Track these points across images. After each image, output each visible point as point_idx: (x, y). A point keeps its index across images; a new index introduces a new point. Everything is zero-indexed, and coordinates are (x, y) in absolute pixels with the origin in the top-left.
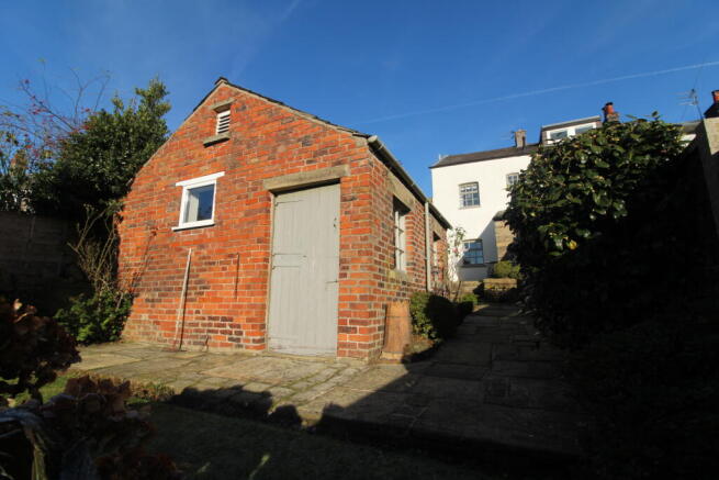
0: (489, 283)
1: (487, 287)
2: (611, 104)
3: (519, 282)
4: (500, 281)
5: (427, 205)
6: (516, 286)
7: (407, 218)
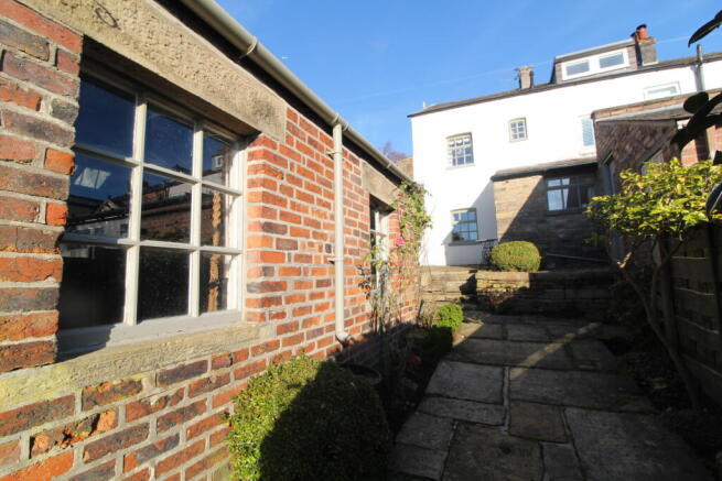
0: (485, 279)
1: (481, 285)
2: (644, 26)
3: (533, 278)
4: (502, 275)
5: (337, 131)
6: (528, 285)
7: (252, 156)
